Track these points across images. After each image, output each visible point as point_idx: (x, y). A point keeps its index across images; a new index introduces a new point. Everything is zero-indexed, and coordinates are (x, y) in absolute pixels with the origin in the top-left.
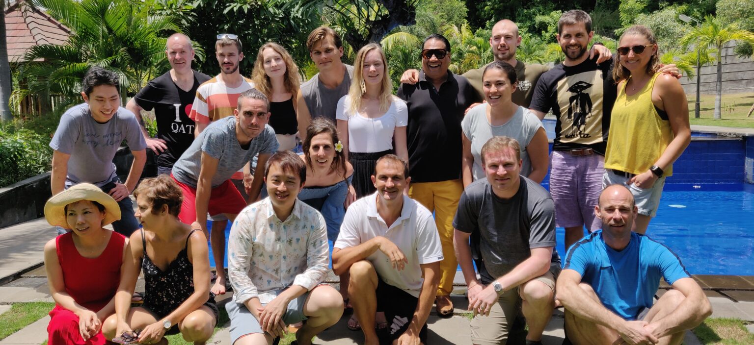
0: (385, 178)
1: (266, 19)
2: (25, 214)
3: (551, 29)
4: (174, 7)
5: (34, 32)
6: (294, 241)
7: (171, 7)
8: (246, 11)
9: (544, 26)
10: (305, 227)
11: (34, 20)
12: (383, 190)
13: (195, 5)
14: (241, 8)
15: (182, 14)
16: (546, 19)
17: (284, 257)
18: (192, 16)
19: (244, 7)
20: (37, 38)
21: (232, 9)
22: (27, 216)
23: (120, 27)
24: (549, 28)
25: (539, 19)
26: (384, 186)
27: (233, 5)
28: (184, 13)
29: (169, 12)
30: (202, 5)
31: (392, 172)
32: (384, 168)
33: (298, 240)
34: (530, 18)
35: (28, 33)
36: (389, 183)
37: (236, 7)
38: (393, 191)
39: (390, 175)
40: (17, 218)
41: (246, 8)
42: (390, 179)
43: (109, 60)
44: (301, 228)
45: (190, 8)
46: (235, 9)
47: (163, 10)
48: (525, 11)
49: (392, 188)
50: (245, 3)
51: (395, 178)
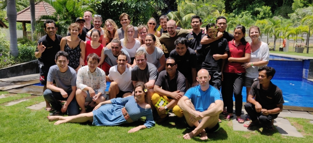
0: (120, 60)
1: (127, 7)
2: (32, 72)
3: (262, 14)
4: (93, 2)
5: (46, 10)
6: (95, 79)
7: (92, 2)
8: (119, 4)
9: (258, 12)
10: (98, 75)
11: (47, 6)
12: (120, 64)
13: (101, 2)
14: (117, 3)
15: (96, 5)
16: (259, 9)
17: (92, 83)
18: (100, 6)
19: (118, 3)
20: (47, 12)
21: (114, 3)
22: (33, 72)
23: (71, 9)
24: (261, 13)
25: (257, 9)
26: (120, 63)
27: (115, 2)
28: (97, 4)
29: (91, 4)
30: (104, 2)
31: (123, 58)
32: (120, 57)
33: (96, 79)
34: (252, 9)
35: (45, 10)
36: (122, 62)
37: (116, 2)
38: (123, 64)
39: (122, 59)
40: (29, 73)
41: (119, 3)
42: (122, 61)
43: (65, 21)
44: (97, 75)
45: (99, 3)
46: (115, 4)
47: (89, 3)
48: (251, 6)
49: (122, 63)
50: (119, 1)
51: (123, 60)
